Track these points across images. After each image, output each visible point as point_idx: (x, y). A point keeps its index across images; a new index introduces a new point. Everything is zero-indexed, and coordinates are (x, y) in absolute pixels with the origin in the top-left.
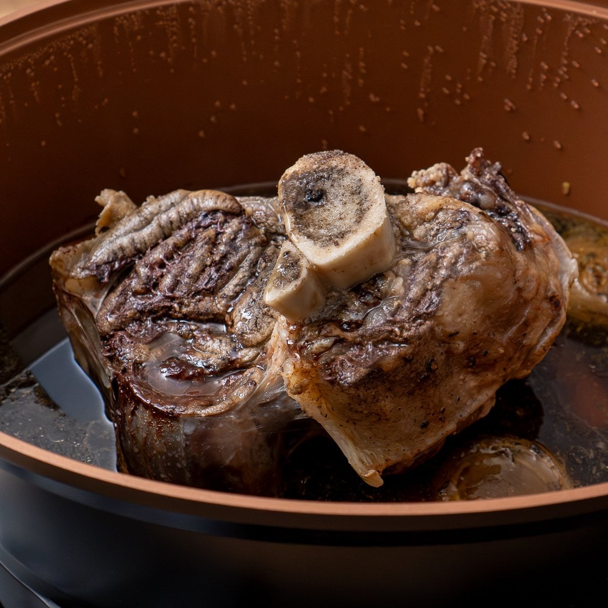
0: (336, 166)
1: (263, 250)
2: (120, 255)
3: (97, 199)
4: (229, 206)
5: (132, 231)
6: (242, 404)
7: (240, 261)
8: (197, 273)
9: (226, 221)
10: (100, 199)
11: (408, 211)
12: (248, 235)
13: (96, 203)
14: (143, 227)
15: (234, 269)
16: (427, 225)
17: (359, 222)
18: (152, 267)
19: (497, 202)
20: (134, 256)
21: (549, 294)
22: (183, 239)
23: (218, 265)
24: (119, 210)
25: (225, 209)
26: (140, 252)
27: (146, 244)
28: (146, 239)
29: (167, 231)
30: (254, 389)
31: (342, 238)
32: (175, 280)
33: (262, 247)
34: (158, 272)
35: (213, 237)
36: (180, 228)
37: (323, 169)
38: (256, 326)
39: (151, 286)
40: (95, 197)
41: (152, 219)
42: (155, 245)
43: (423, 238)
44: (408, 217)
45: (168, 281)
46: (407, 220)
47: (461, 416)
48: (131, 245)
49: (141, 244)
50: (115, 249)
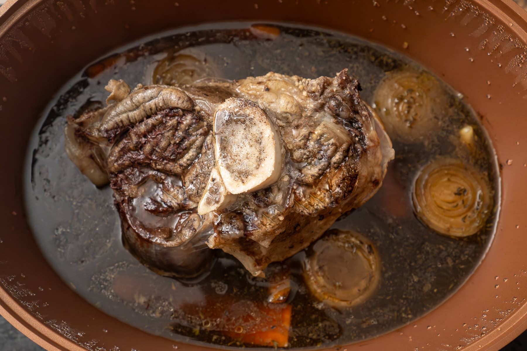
0: (249, 115)
1: (205, 138)
2: (121, 125)
3: (106, 87)
4: (186, 107)
5: (128, 111)
6: (187, 242)
7: (191, 145)
8: (165, 147)
9: (184, 115)
10: (107, 88)
11: (292, 142)
12: (196, 128)
13: (106, 90)
14: (134, 110)
15: (187, 149)
16: (302, 151)
17: (257, 169)
18: (139, 137)
19: (350, 115)
20: (129, 125)
21: (373, 179)
22: (158, 121)
23: (179, 145)
24: (120, 95)
25: (183, 108)
26: (132, 124)
27: (136, 119)
28: (136, 117)
29: (148, 114)
30: (194, 233)
31: (247, 178)
32: (153, 148)
33: (204, 136)
34: (143, 140)
35: (176, 125)
36: (156, 114)
37: (241, 114)
38: (198, 194)
39: (139, 147)
40: (104, 87)
41: (140, 106)
42: (141, 121)
43: (299, 159)
44: (291, 145)
45: (148, 148)
46: (290, 147)
47: (313, 239)
48: (127, 119)
49: (133, 120)
50: (117, 121)
